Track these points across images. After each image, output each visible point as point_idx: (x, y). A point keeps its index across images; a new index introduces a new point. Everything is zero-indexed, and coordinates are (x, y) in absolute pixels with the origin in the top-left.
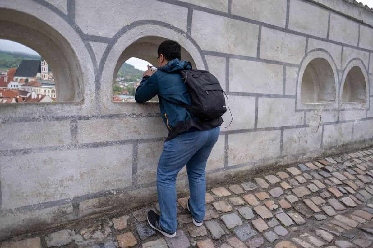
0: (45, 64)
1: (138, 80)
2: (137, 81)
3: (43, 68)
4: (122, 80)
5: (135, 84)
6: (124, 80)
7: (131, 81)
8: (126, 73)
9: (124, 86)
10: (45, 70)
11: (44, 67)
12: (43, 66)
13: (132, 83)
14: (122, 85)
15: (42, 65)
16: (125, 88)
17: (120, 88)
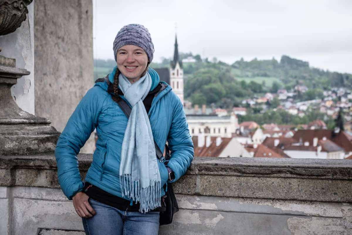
0: (178, 75)
1: (325, 93)
2: (325, 97)
3: (173, 83)
4: (289, 97)
5: (323, 104)
6: (294, 97)
7: (310, 97)
8: (295, 80)
9: (298, 110)
10: (178, 87)
11: (175, 81)
12: (174, 78)
13: (314, 101)
14: (292, 107)
15: (171, 76)
16: (302, 115)
17: (291, 116)
